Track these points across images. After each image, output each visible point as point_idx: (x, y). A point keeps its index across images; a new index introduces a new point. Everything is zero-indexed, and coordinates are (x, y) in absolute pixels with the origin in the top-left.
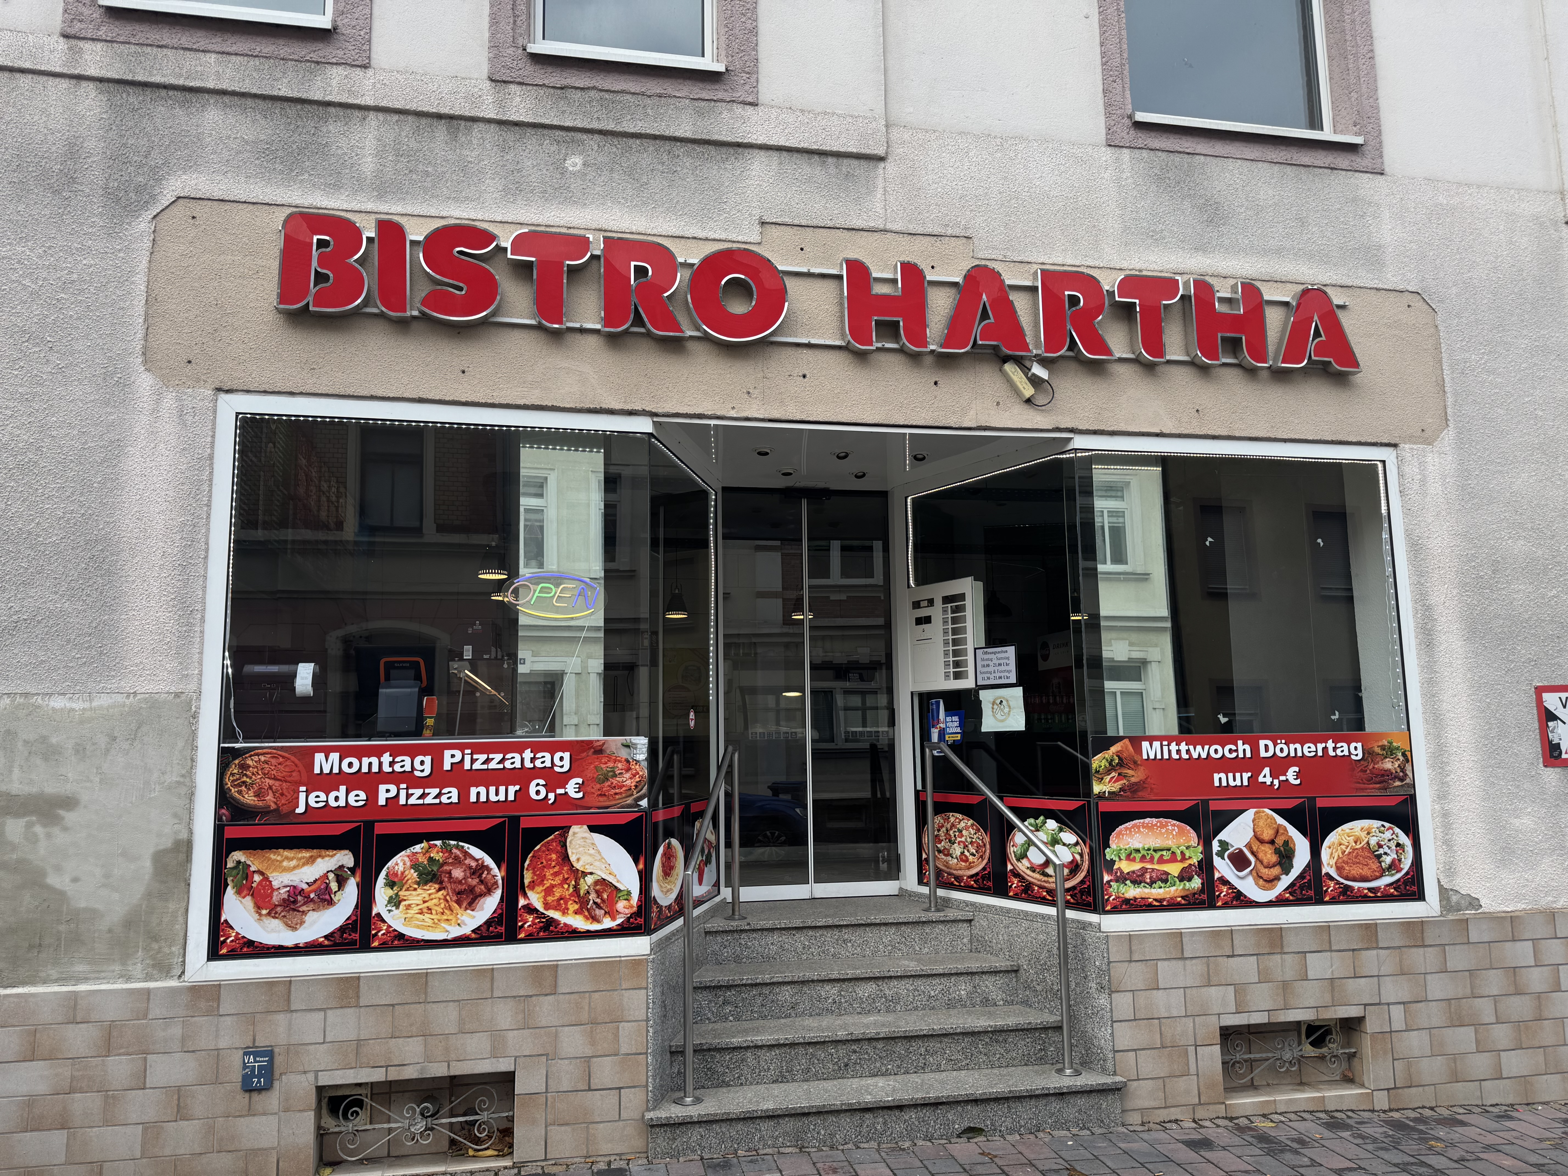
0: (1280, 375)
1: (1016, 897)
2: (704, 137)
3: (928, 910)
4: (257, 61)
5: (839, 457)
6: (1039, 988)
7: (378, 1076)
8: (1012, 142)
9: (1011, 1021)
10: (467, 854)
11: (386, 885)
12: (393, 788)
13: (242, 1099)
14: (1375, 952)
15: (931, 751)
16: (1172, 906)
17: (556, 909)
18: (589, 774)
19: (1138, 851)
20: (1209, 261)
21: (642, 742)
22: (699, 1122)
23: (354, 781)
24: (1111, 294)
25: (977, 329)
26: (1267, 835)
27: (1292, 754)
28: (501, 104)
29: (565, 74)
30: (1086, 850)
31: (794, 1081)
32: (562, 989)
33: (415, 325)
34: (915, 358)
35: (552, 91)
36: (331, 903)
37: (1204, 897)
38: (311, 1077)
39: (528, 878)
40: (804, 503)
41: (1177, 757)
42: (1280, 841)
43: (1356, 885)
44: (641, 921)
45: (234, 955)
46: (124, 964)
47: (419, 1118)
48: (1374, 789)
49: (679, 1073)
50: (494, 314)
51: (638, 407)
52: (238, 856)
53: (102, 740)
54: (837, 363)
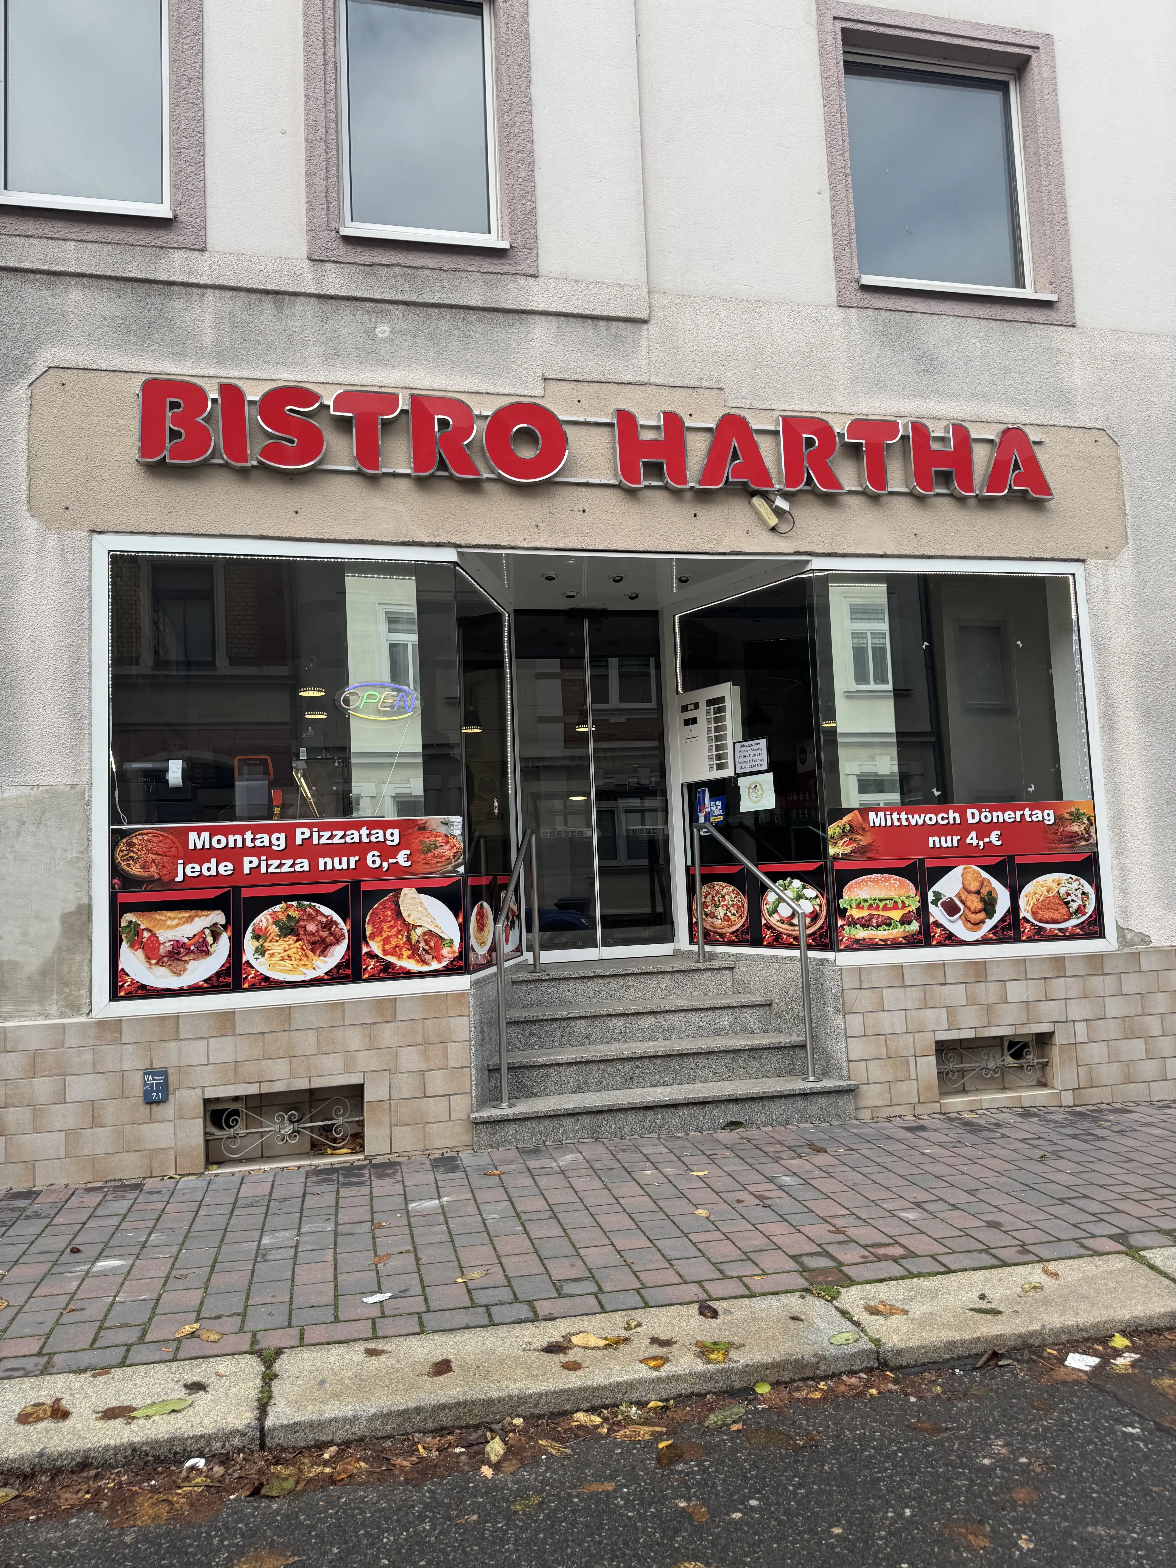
0: (985, 503)
1: (769, 946)
2: (493, 305)
3: (698, 961)
4: (110, 247)
5: (615, 581)
6: (788, 1017)
7: (253, 1090)
8: (757, 304)
9: (765, 1040)
10: (318, 912)
11: (253, 938)
12: (255, 860)
13: (144, 1109)
14: (1063, 980)
15: (699, 831)
16: (895, 945)
17: (392, 954)
18: (416, 845)
19: (866, 901)
20: (925, 406)
21: (457, 820)
22: (514, 1120)
23: (222, 855)
24: (841, 435)
25: (728, 470)
26: (974, 886)
27: (995, 820)
28: (319, 281)
29: (373, 253)
30: (824, 902)
31: (589, 1091)
32: (399, 1018)
33: (254, 473)
34: (677, 494)
35: (362, 268)
36: (208, 953)
37: (922, 937)
38: (199, 1091)
39: (369, 930)
40: (586, 623)
41: (898, 824)
42: (984, 891)
43: (1048, 926)
44: (462, 963)
45: (130, 996)
46: (42, 1005)
47: (287, 1123)
48: (1063, 848)
49: (496, 1086)
50: (320, 463)
51: (444, 539)
52: (129, 917)
53: (13, 825)
54: (612, 501)
